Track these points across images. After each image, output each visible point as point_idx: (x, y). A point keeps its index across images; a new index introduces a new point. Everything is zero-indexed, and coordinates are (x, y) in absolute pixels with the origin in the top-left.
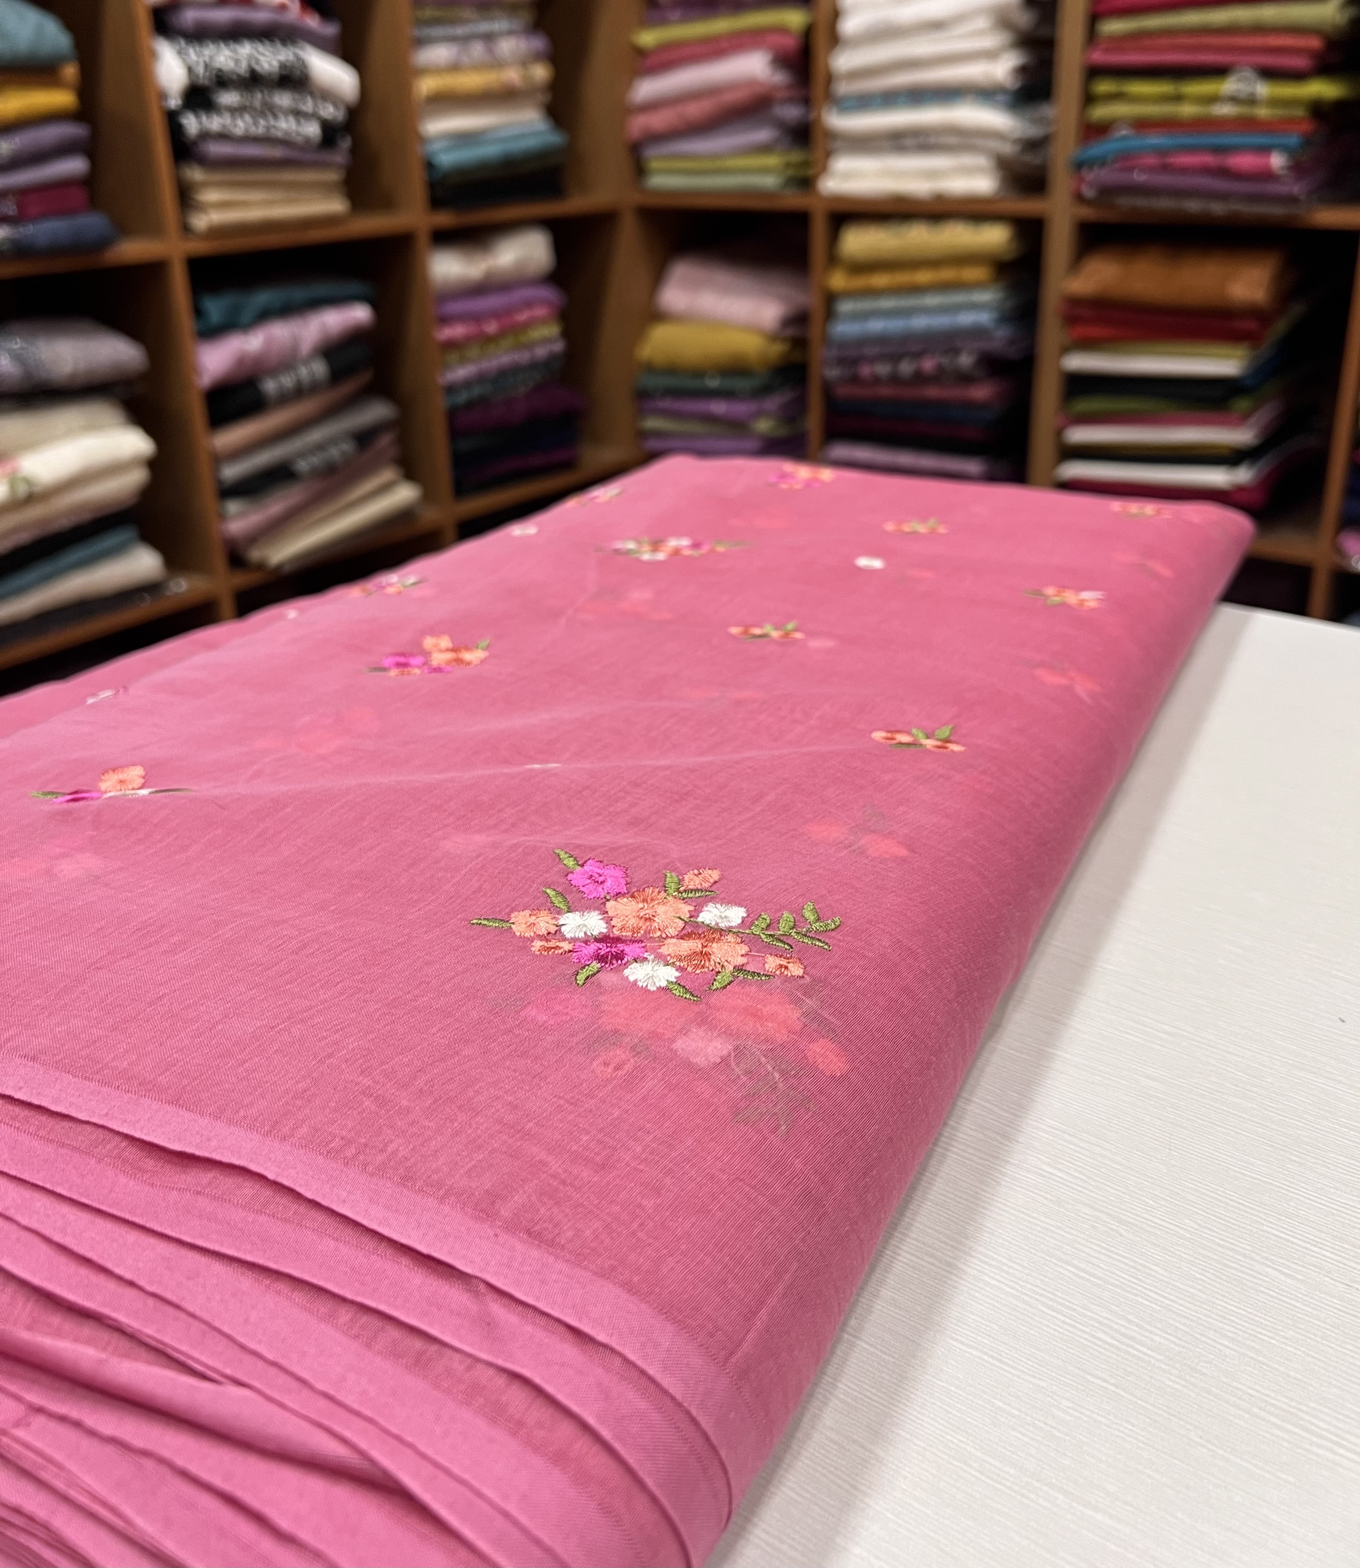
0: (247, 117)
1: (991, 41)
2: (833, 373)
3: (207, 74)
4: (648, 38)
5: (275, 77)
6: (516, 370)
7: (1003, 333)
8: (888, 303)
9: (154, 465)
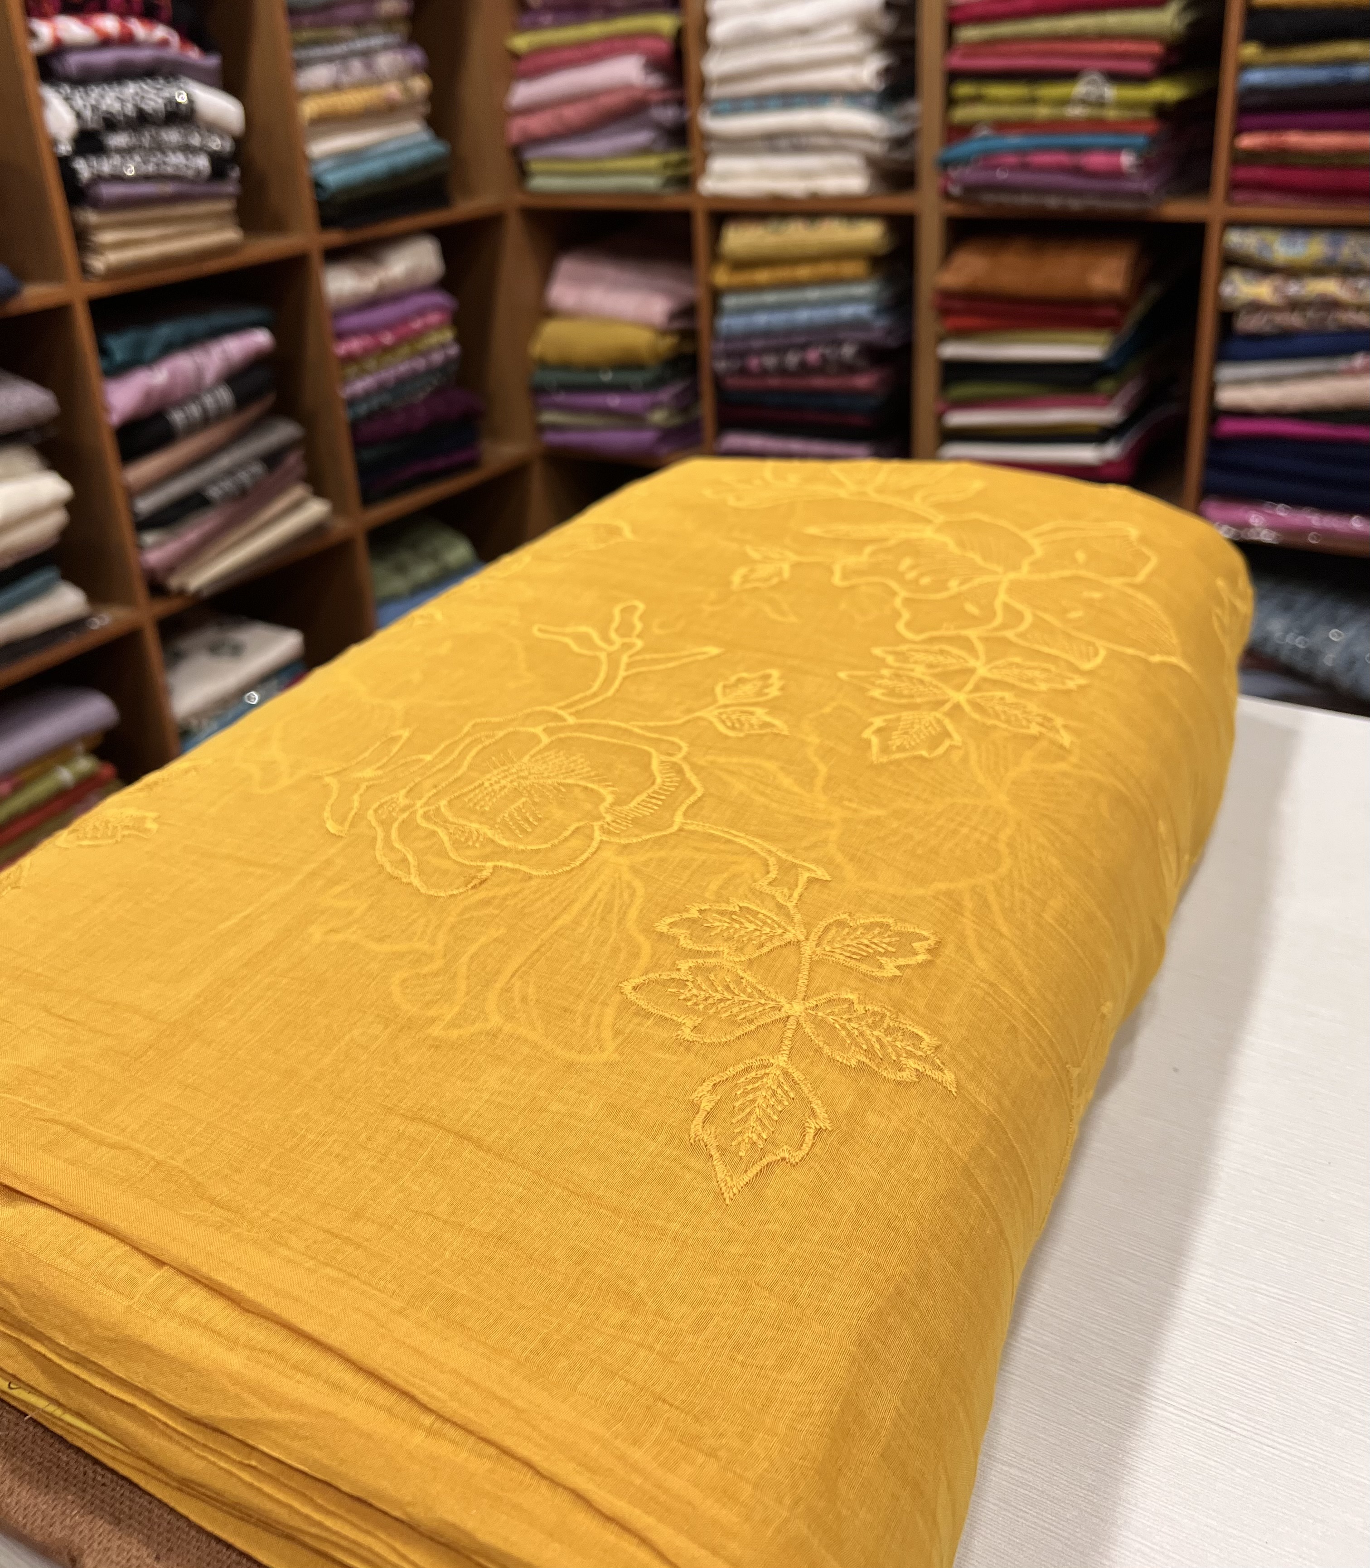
0: (137, 158)
1: (857, 45)
2: (722, 365)
3: (96, 117)
4: (521, 42)
5: (162, 115)
6: (414, 377)
7: (881, 323)
8: (770, 298)
9: (70, 506)
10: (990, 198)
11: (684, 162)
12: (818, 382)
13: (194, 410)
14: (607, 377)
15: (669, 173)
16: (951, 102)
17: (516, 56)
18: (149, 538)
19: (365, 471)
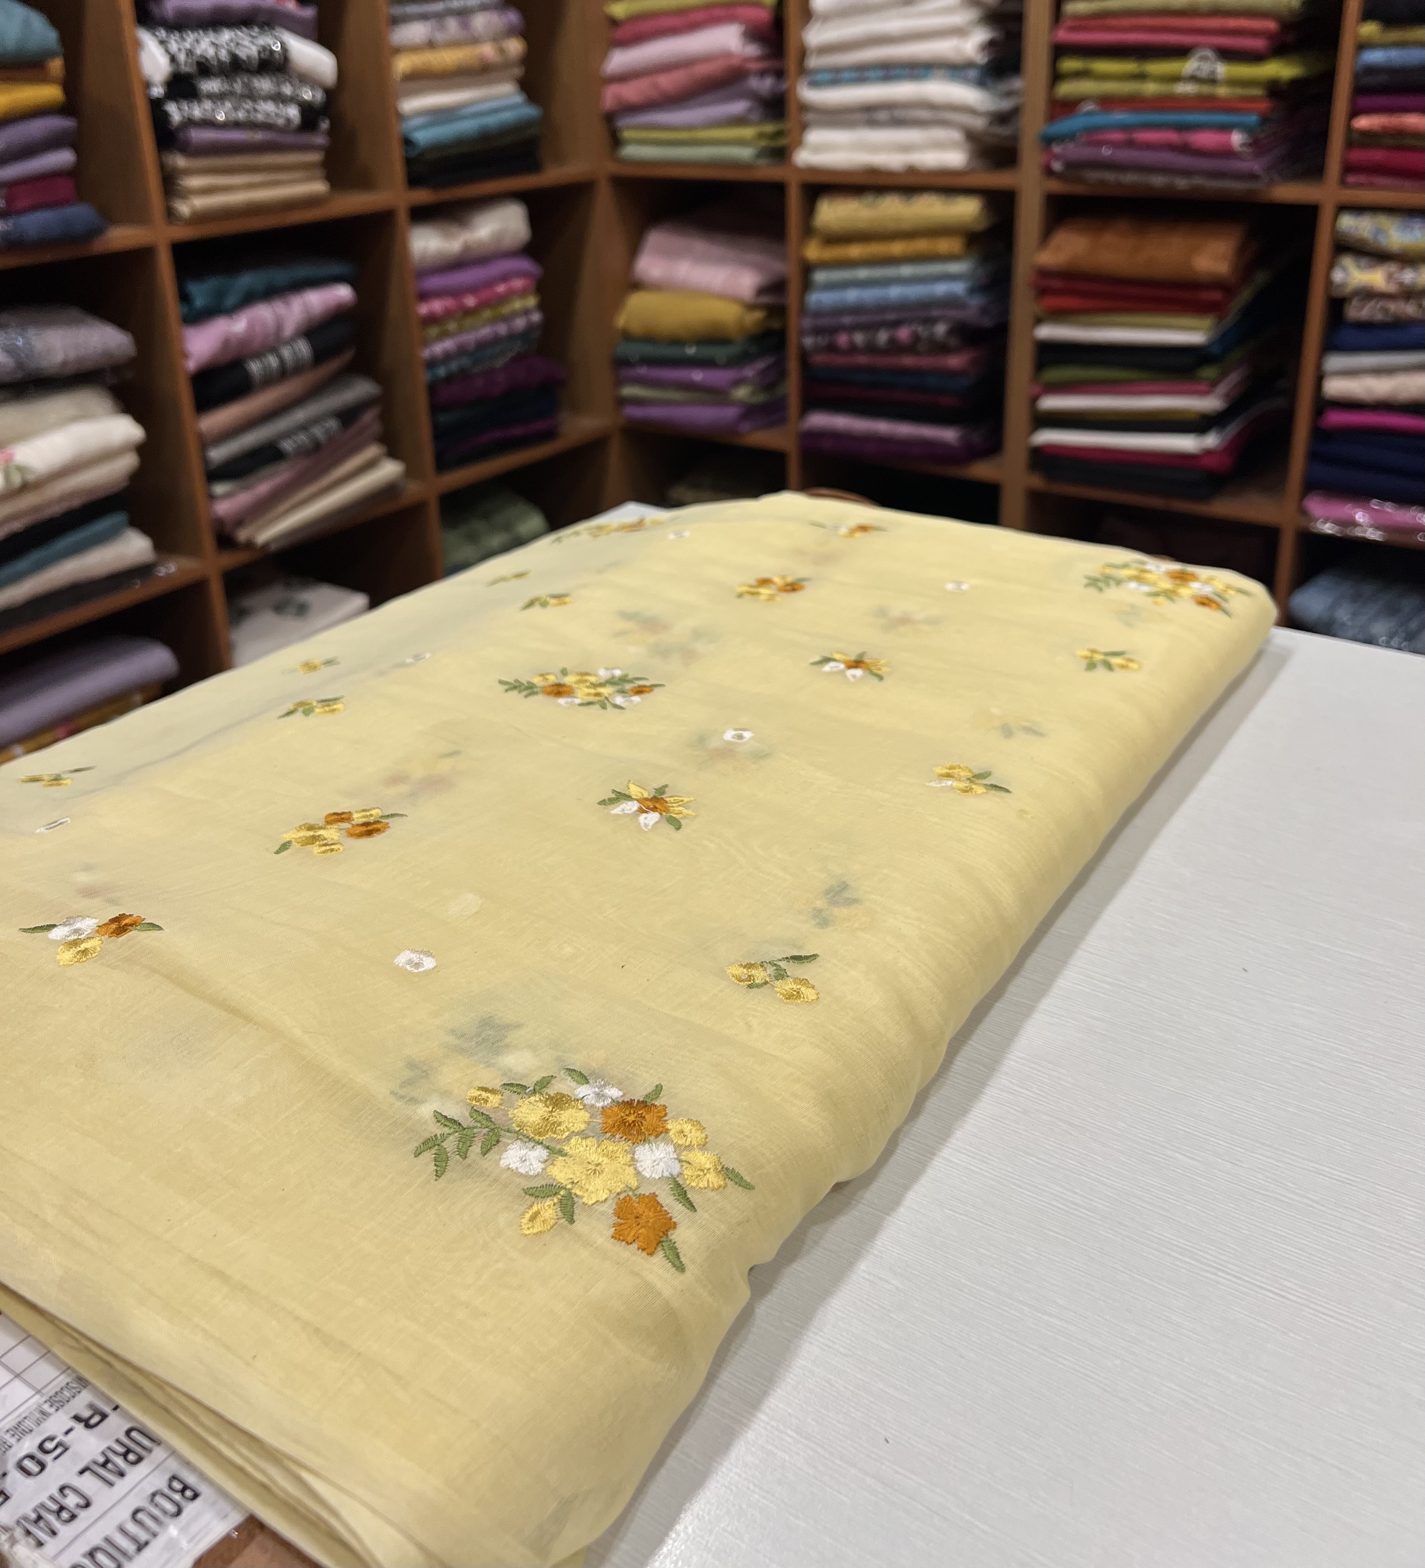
0: (229, 104)
1: (961, 17)
2: (809, 341)
3: (190, 62)
4: (620, 8)
5: (256, 63)
6: (496, 340)
7: (976, 302)
8: (862, 273)
9: (141, 449)
10: (1093, 176)
11: (779, 134)
12: (908, 361)
13: (273, 361)
14: (691, 351)
15: (763, 143)
16: (1056, 77)
17: (614, 23)
18: (220, 489)
19: (440, 434)
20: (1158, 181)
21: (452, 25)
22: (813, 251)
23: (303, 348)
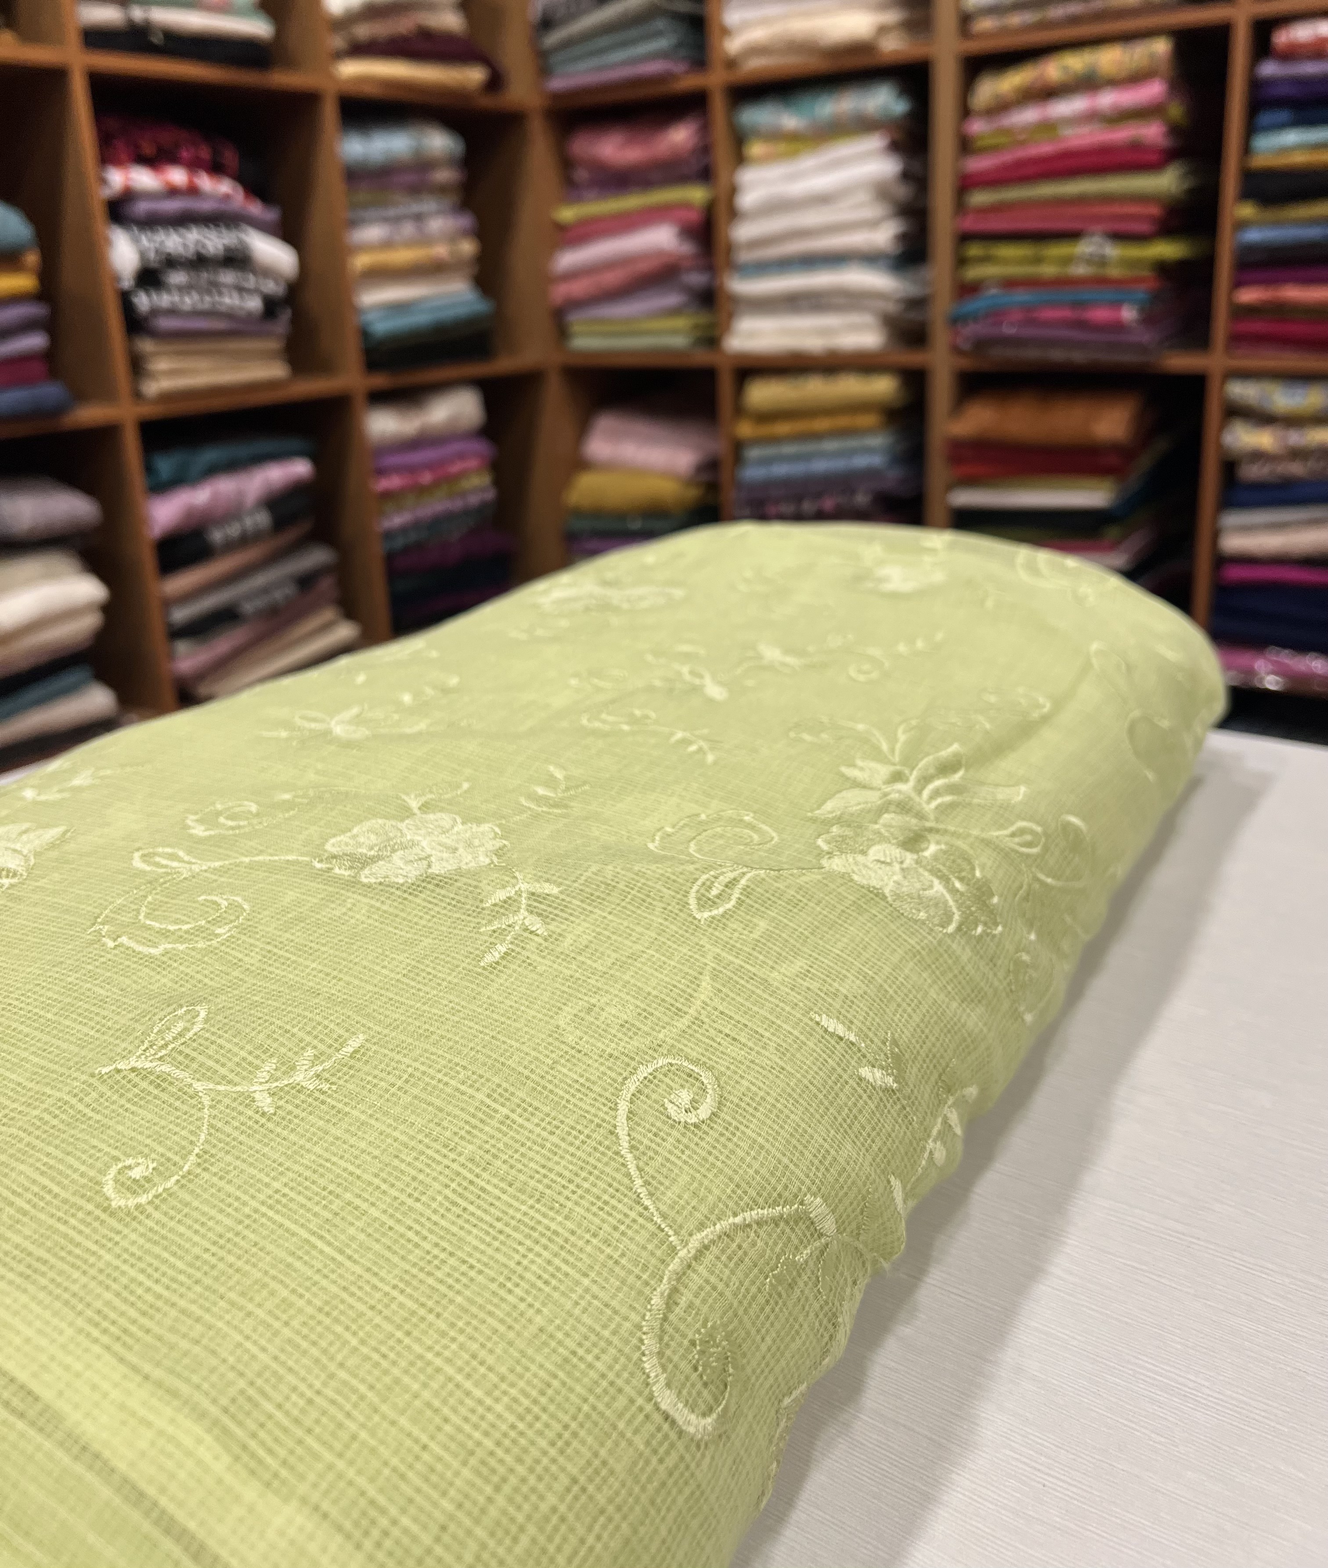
0: (194, 295)
1: (872, 212)
2: (743, 513)
3: (158, 257)
4: (567, 214)
5: (220, 258)
6: (451, 516)
7: (895, 473)
8: (787, 449)
9: (108, 609)
10: (997, 352)
11: (712, 326)
13: (233, 530)
14: (633, 524)
15: (698, 333)
16: (961, 262)
17: (560, 227)
18: (182, 647)
19: (397, 600)
20: (1057, 355)
21: (408, 229)
22: (745, 429)
23: (262, 519)
